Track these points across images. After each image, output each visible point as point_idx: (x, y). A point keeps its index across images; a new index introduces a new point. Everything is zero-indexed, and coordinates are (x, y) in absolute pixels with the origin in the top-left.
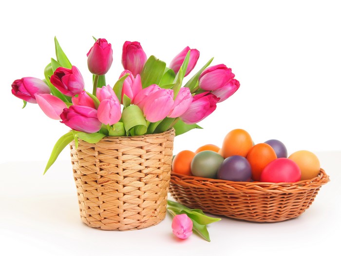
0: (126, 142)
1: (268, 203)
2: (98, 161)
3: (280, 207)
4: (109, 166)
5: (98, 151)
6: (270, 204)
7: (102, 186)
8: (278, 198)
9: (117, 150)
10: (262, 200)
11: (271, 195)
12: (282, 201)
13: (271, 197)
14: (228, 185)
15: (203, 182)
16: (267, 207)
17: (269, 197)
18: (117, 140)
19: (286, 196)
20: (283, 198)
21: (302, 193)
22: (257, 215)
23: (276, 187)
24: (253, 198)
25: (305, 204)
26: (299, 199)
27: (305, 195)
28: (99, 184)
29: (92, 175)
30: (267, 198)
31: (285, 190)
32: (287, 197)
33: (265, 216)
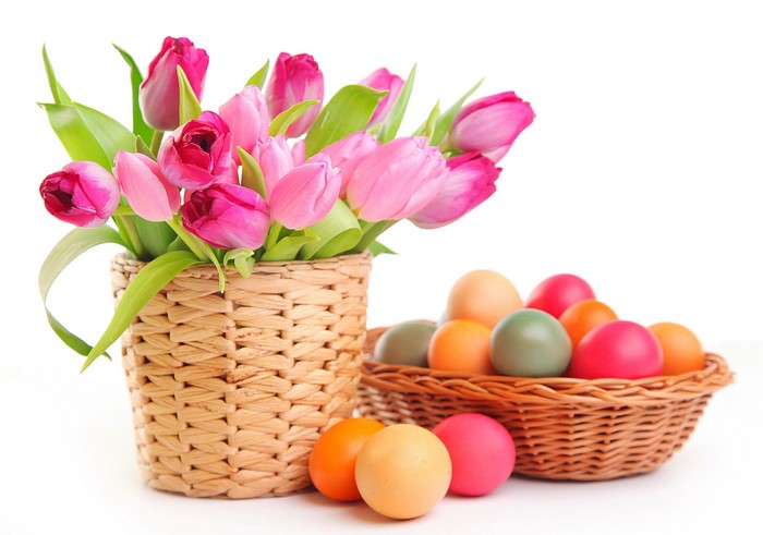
0: (302, 273)
1: (571, 429)
2: (232, 324)
3: (602, 443)
4: (262, 336)
5: (233, 301)
6: (576, 432)
7: (238, 387)
8: (594, 419)
9: (282, 295)
10: (554, 421)
11: (575, 409)
12: (606, 425)
13: (577, 416)
14: (474, 383)
15: (419, 379)
16: (567, 440)
17: (572, 414)
18: (284, 270)
19: (614, 414)
20: (608, 418)
21: (655, 408)
22: (546, 461)
23: (588, 388)
24: (533, 416)
25: (668, 438)
26: (649, 423)
27: (667, 414)
28: (234, 382)
29: (212, 362)
30: (566, 417)
31: (611, 398)
32: (618, 417)
33: (566, 464)
